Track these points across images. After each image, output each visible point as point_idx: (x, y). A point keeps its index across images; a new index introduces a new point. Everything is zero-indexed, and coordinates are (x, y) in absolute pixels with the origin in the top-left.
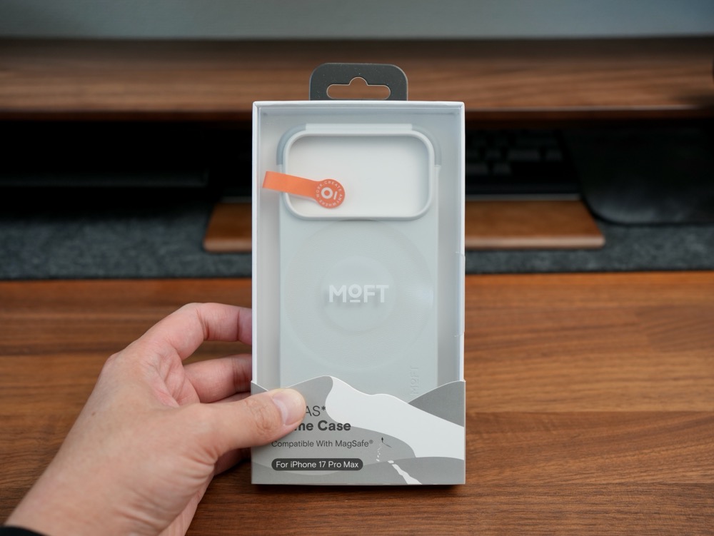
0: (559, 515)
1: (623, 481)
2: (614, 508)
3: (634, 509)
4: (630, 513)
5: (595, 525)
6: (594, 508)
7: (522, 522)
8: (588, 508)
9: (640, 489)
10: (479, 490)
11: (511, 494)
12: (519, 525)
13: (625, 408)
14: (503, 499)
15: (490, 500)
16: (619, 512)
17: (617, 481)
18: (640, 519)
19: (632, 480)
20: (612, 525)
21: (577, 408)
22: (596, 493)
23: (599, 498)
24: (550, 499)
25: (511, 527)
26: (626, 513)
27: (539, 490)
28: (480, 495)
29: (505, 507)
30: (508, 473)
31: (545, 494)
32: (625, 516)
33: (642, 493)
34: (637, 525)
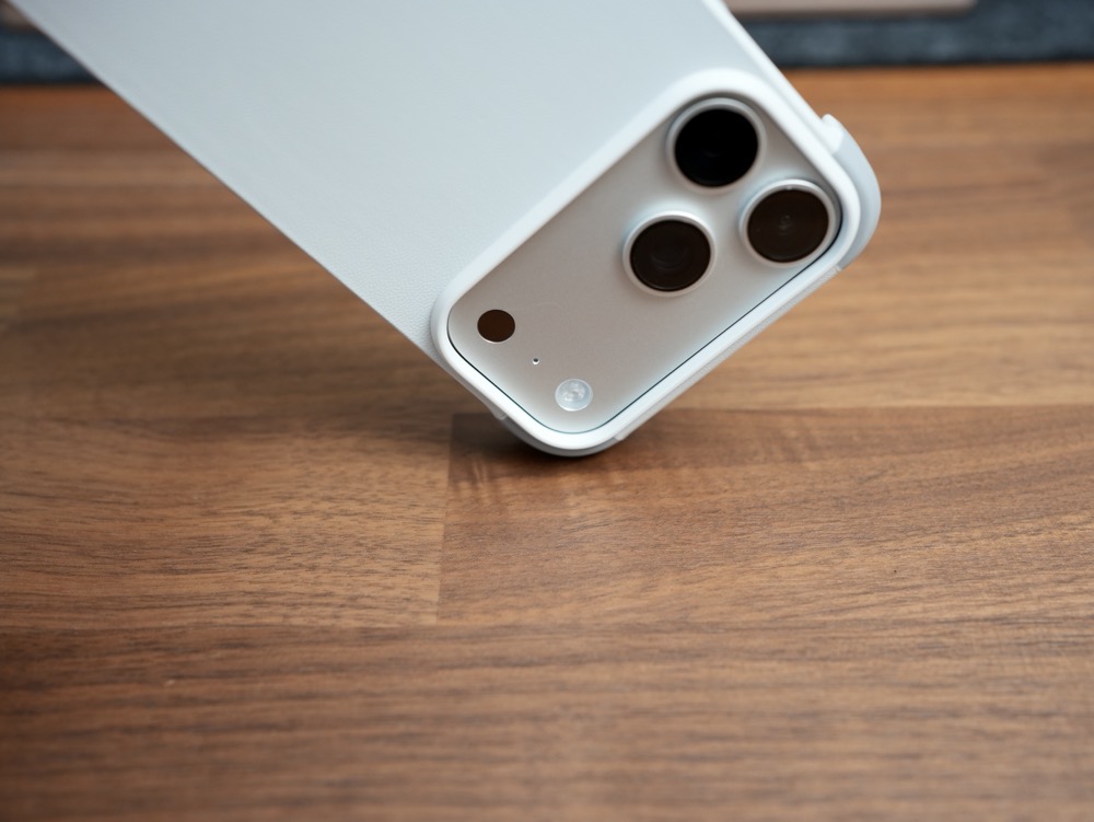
0: (808, 724)
1: (1006, 610)
2: (976, 699)
3: (1038, 700)
4: (1026, 714)
5: (915, 756)
6: (918, 700)
7: (693, 749)
8: (899, 700)
9: (1057, 633)
10: (576, 644)
11: (669, 655)
12: (684, 758)
13: (1010, 398)
14: (645, 671)
15: (604, 674)
16: (995, 711)
17: (989, 611)
18: (1057, 736)
19: (1032, 608)
20: (972, 757)
21: (878, 398)
22: (927, 651)
23: (936, 667)
24: (785, 670)
25: (657, 767)
26: (1014, 715)
27: (756, 642)
28: (577, 660)
29: (647, 699)
30: (668, 588)
31: (773, 654)
32: (1011, 725)
33: (1064, 647)
34: (1049, 756)
